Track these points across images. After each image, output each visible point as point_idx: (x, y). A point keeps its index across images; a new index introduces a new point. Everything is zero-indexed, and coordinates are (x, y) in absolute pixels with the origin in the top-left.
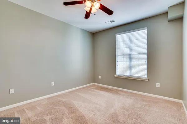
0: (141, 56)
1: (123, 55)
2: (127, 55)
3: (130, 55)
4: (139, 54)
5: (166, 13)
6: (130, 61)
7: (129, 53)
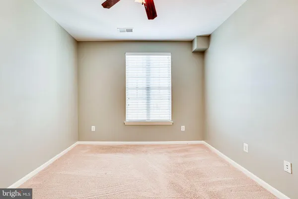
0: (162, 91)
1: (137, 88)
2: (142, 89)
3: (148, 89)
4: (159, 88)
5: (191, 42)
6: (148, 99)
7: (145, 85)
